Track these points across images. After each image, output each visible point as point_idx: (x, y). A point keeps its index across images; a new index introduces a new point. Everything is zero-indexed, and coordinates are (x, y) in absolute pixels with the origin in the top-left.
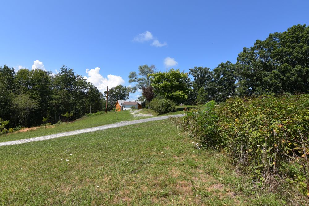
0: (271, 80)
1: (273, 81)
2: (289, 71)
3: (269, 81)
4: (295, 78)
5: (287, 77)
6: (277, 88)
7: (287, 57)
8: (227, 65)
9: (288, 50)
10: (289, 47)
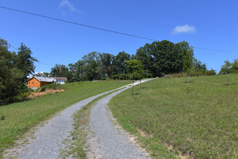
6: (159, 71)
7: (163, 56)
8: (123, 54)
9: (164, 52)
10: (163, 51)
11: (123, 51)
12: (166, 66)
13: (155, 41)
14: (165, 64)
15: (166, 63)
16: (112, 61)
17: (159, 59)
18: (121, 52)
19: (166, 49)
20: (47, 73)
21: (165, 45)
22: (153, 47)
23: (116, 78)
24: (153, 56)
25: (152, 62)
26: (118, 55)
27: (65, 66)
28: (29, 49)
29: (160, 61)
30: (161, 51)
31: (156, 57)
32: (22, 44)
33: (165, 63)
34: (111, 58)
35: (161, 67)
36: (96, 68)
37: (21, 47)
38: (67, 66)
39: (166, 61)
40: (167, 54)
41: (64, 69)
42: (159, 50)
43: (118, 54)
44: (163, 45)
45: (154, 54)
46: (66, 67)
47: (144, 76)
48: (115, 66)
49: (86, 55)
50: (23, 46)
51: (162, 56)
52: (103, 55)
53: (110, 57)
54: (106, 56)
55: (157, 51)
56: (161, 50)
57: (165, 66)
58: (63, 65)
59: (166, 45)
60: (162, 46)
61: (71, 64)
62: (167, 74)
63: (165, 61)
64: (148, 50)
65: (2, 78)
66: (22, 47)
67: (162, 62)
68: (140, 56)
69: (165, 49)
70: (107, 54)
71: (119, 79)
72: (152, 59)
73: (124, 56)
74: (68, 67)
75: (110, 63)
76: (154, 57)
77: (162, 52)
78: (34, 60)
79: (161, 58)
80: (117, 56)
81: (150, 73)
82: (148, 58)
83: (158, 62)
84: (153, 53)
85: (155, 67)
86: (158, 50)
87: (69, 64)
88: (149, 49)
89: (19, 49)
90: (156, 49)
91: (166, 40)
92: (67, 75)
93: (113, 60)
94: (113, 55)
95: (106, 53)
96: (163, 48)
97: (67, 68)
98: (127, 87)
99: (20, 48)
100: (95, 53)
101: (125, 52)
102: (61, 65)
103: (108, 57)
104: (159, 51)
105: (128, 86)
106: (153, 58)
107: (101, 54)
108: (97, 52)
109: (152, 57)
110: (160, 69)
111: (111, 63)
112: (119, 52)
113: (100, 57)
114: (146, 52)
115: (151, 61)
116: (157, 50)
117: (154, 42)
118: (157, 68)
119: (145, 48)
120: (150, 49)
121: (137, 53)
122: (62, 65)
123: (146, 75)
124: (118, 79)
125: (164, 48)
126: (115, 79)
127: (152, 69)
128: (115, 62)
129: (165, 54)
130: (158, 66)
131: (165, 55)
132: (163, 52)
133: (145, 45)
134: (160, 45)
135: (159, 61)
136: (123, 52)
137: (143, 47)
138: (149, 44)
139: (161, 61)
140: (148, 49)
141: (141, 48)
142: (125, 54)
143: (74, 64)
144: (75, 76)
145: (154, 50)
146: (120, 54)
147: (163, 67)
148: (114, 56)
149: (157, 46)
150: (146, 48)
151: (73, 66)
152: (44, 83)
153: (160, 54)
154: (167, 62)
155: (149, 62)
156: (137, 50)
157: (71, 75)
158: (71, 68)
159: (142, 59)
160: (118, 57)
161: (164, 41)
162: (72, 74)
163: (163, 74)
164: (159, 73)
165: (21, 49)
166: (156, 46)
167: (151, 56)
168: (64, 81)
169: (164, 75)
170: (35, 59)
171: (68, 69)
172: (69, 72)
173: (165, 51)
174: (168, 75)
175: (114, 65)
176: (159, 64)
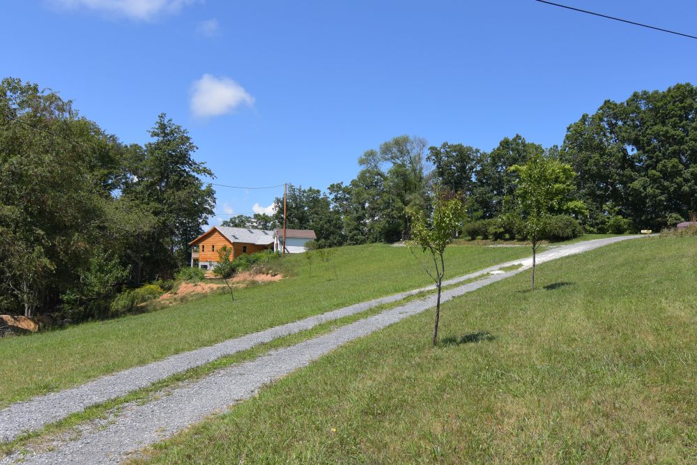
0: (645, 188)
1: (649, 190)
2: (679, 173)
3: (642, 190)
4: (690, 187)
5: (677, 184)
6: (657, 205)
7: (676, 147)
8: (518, 144)
9: (678, 132)
10: (674, 126)
11: (517, 136)
12: (686, 188)
13: (640, 92)
14: (679, 179)
15: (687, 174)
16: (477, 173)
17: (658, 161)
18: (511, 139)
19: (687, 119)
20: (264, 214)
21: (682, 102)
22: (632, 113)
23: (479, 235)
24: (633, 150)
25: (628, 172)
26: (498, 149)
27: (318, 191)
28: (185, 135)
29: (660, 166)
30: (665, 128)
31: (644, 153)
32: (162, 117)
33: (681, 175)
34: (473, 160)
35: (664, 190)
36: (408, 197)
37: (157, 126)
38: (325, 192)
39: (687, 167)
40: (691, 140)
41: (315, 200)
42: (656, 124)
43: (497, 145)
44: (674, 102)
45: (636, 142)
46: (322, 196)
47: (597, 224)
48: (487, 188)
49: (372, 151)
50: (166, 123)
51: (667, 146)
52: (442, 150)
53: (469, 158)
54: (454, 154)
55: (647, 129)
56: (664, 123)
57: (680, 186)
58: (311, 188)
59: (689, 101)
60: (670, 106)
61: (337, 185)
62: (688, 219)
63: (681, 166)
64: (612, 126)
65: (42, 233)
66: (163, 126)
67: (669, 170)
68: (580, 150)
69: (681, 118)
70: (456, 146)
71: (491, 237)
72: (626, 162)
73: (518, 152)
74: (328, 195)
75: (469, 178)
76: (635, 152)
77: (667, 132)
78: (198, 171)
79: (664, 154)
80: (492, 153)
81: (619, 213)
82: (610, 155)
83: (654, 172)
84: (633, 136)
85: (641, 192)
86: (652, 123)
87: (331, 186)
88: (616, 124)
89: (155, 134)
90: (642, 119)
91: (688, 85)
92: (321, 222)
93: (479, 168)
94: (477, 151)
95: (455, 144)
96: (674, 116)
97: (325, 200)
98: (497, 272)
99: (156, 130)
100: (406, 140)
101: (523, 137)
102: (307, 189)
103: (463, 155)
104: (656, 128)
105: (500, 269)
106: (633, 158)
107: (436, 149)
108: (411, 138)
109: (630, 153)
110: (661, 201)
111: (474, 179)
112: (502, 139)
113: (433, 158)
114: (605, 135)
115: (623, 168)
116: (648, 123)
117: (635, 95)
118: (646, 197)
119: (601, 120)
120: (620, 123)
121: (567, 137)
122: (310, 190)
123: (603, 223)
124: (486, 237)
125: (676, 116)
126: (473, 239)
127: (627, 200)
128: (486, 175)
129: (683, 138)
130: (652, 188)
131: (681, 142)
132: (672, 132)
133: (599, 107)
134: (660, 104)
135: (654, 168)
136: (514, 140)
137: (590, 116)
138: (615, 105)
139: (664, 166)
140: (614, 122)
141: (584, 118)
142: (524, 145)
143: (347, 183)
144: (348, 225)
145: (637, 126)
146: (505, 144)
147: (672, 189)
148: (484, 155)
149: (651, 110)
150: (605, 119)
151: (347, 191)
152: (245, 248)
153: (662, 141)
154: (691, 170)
155: (614, 170)
156: (568, 129)
157: (334, 222)
158: (336, 199)
159: (587, 161)
160: (496, 157)
161: (678, 87)
162: (339, 219)
163: (672, 217)
164: (657, 217)
165: (157, 135)
166: (643, 109)
167: (626, 150)
168: (305, 242)
169: (676, 224)
170: (203, 166)
171: (328, 204)
172: (331, 213)
173: (683, 127)
174: (691, 223)
175: (483, 186)
176: (654, 180)
